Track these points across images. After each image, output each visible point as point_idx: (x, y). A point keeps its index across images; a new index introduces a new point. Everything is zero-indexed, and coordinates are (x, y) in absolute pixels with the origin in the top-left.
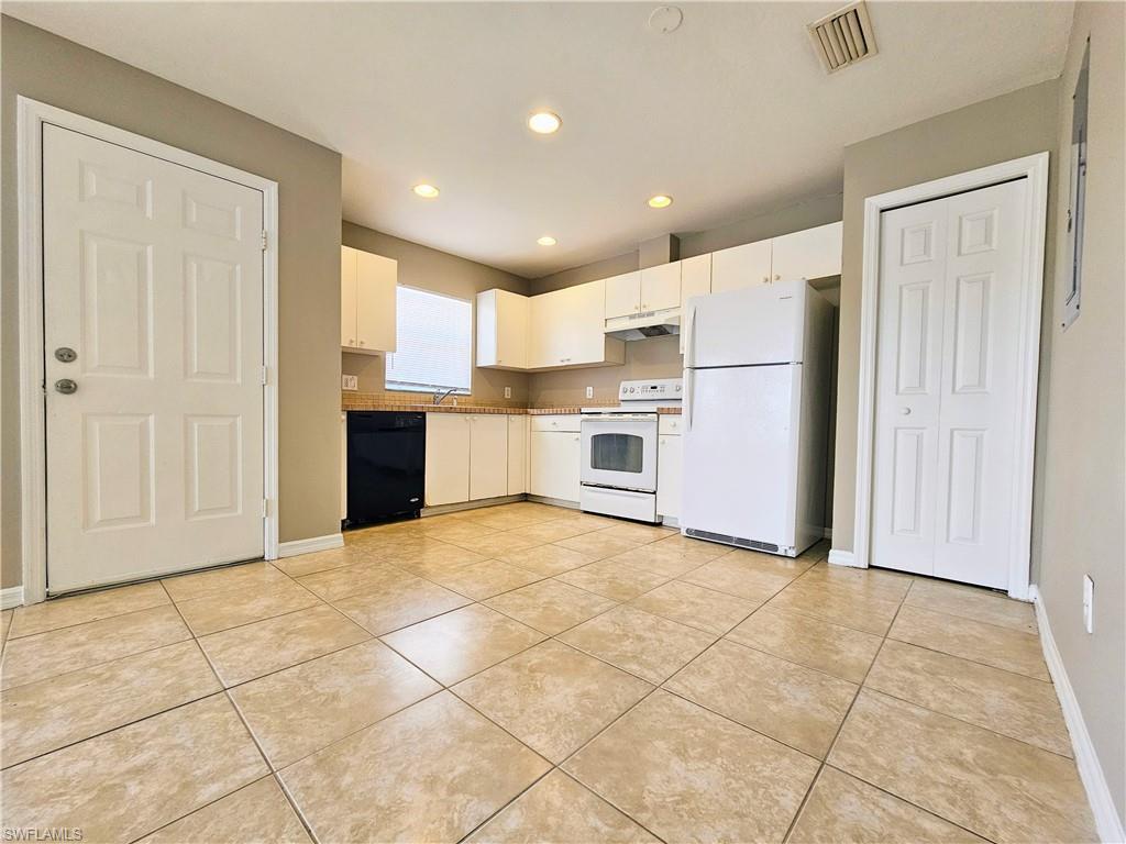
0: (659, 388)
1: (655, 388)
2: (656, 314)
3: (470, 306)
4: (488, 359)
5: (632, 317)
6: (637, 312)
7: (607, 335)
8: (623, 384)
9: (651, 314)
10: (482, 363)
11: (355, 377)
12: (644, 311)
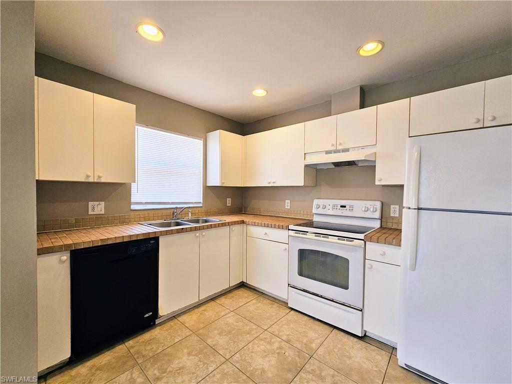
0: (347, 207)
1: (345, 207)
2: (351, 150)
3: (201, 142)
4: (215, 180)
5: (328, 152)
6: (334, 148)
7: (306, 166)
8: (316, 202)
9: (347, 150)
10: (211, 183)
11: (103, 203)
12: (340, 148)
